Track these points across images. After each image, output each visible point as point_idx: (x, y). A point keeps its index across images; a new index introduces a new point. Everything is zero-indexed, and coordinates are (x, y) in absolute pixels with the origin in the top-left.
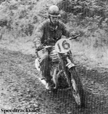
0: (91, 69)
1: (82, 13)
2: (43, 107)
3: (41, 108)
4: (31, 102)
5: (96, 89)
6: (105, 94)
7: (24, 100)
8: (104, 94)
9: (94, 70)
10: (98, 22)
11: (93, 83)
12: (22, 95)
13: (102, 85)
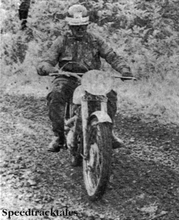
0: (130, 116)
1: (113, 23)
2: (46, 185)
3: (42, 187)
4: (23, 176)
5: (140, 150)
6: (155, 158)
7: (10, 174)
8: (153, 158)
9: (135, 119)
10: (141, 37)
11: (133, 141)
12: (6, 166)
13: (150, 143)
